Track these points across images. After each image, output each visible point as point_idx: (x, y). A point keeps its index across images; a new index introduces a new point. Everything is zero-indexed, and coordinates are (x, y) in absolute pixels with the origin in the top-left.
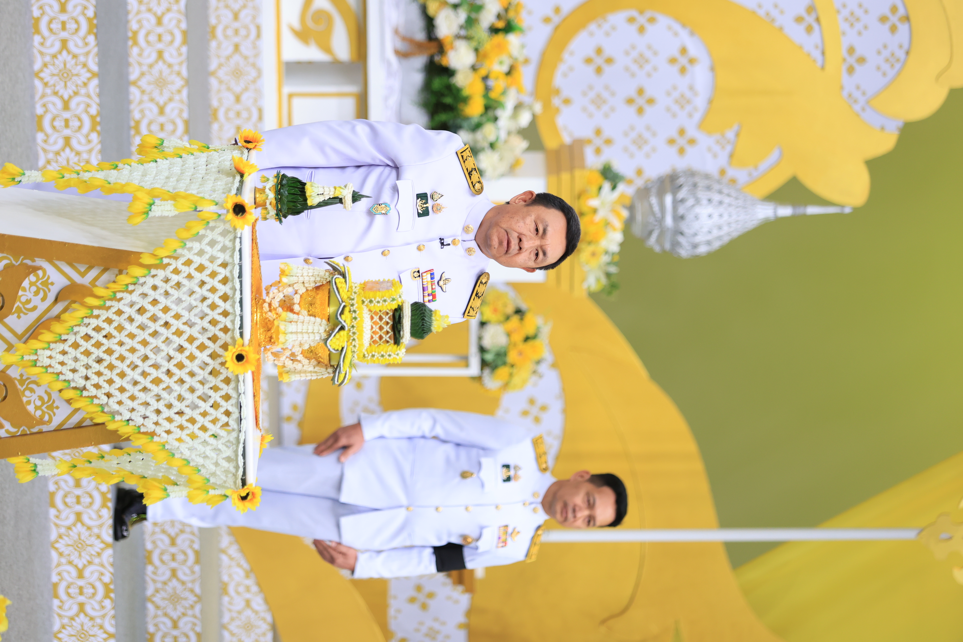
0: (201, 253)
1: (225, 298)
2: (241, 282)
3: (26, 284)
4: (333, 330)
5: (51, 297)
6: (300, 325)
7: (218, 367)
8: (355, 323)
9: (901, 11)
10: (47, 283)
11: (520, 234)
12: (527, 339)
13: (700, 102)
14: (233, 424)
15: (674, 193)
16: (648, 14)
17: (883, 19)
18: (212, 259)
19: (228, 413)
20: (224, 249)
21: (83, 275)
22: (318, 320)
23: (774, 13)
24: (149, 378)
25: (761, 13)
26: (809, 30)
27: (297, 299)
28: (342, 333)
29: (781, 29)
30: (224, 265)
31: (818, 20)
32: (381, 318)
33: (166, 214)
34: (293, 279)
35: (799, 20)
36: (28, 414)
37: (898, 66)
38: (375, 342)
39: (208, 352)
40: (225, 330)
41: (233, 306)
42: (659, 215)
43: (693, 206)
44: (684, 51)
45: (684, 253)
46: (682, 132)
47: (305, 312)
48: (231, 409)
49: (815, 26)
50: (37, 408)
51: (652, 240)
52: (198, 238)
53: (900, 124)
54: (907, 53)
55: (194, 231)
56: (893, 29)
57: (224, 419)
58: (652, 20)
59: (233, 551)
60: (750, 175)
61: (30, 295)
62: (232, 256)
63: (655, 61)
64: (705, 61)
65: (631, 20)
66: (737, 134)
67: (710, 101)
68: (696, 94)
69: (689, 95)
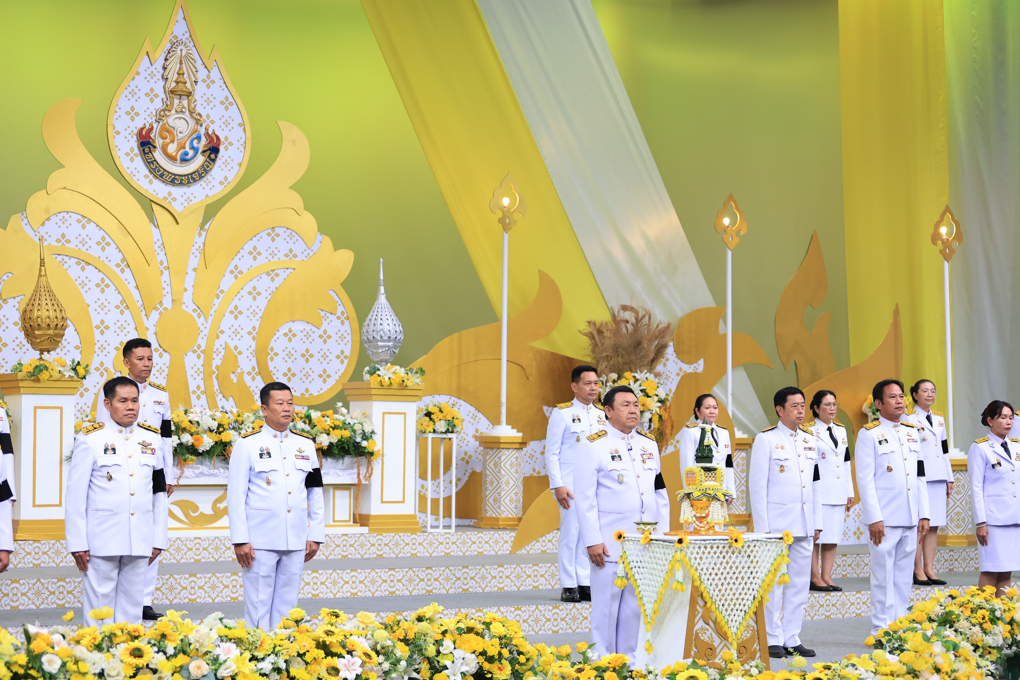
0: (695, 559)
1: (712, 548)
2: (707, 540)
3: (702, 638)
4: (717, 498)
5: (707, 627)
6: (714, 513)
7: (738, 551)
8: (711, 489)
9: (270, 231)
10: (702, 629)
11: (629, 413)
12: (441, 411)
13: (308, 327)
14: (759, 544)
15: (378, 341)
16: (269, 351)
17: (273, 240)
18: (698, 553)
19: (755, 546)
20: (694, 548)
21: (699, 612)
22: (711, 505)
23: (269, 291)
24: (742, 582)
25: (269, 297)
26: (277, 275)
27: (698, 515)
28: (717, 494)
29: (276, 288)
30: (699, 548)
31: (273, 271)
32: (706, 477)
33: (682, 575)
34: (690, 517)
35: (273, 280)
36: (751, 637)
37: (294, 234)
38: (715, 480)
39: (732, 555)
40: (724, 547)
41: (715, 544)
42: (387, 349)
43: (384, 333)
44: (286, 335)
45: (401, 336)
46: (321, 336)
47: (707, 512)
48: (753, 545)
49: (275, 272)
50: (748, 633)
51: (397, 351)
52: (690, 559)
53: (319, 233)
54: (288, 229)
55: (688, 561)
56: (278, 235)
57: (757, 547)
58: (272, 349)
59: (528, 548)
60: (340, 305)
61: (706, 636)
62: (697, 544)
63: (290, 349)
64: (290, 324)
65: (272, 359)
66: (322, 310)
67: (308, 323)
68: (304, 329)
69: (305, 333)
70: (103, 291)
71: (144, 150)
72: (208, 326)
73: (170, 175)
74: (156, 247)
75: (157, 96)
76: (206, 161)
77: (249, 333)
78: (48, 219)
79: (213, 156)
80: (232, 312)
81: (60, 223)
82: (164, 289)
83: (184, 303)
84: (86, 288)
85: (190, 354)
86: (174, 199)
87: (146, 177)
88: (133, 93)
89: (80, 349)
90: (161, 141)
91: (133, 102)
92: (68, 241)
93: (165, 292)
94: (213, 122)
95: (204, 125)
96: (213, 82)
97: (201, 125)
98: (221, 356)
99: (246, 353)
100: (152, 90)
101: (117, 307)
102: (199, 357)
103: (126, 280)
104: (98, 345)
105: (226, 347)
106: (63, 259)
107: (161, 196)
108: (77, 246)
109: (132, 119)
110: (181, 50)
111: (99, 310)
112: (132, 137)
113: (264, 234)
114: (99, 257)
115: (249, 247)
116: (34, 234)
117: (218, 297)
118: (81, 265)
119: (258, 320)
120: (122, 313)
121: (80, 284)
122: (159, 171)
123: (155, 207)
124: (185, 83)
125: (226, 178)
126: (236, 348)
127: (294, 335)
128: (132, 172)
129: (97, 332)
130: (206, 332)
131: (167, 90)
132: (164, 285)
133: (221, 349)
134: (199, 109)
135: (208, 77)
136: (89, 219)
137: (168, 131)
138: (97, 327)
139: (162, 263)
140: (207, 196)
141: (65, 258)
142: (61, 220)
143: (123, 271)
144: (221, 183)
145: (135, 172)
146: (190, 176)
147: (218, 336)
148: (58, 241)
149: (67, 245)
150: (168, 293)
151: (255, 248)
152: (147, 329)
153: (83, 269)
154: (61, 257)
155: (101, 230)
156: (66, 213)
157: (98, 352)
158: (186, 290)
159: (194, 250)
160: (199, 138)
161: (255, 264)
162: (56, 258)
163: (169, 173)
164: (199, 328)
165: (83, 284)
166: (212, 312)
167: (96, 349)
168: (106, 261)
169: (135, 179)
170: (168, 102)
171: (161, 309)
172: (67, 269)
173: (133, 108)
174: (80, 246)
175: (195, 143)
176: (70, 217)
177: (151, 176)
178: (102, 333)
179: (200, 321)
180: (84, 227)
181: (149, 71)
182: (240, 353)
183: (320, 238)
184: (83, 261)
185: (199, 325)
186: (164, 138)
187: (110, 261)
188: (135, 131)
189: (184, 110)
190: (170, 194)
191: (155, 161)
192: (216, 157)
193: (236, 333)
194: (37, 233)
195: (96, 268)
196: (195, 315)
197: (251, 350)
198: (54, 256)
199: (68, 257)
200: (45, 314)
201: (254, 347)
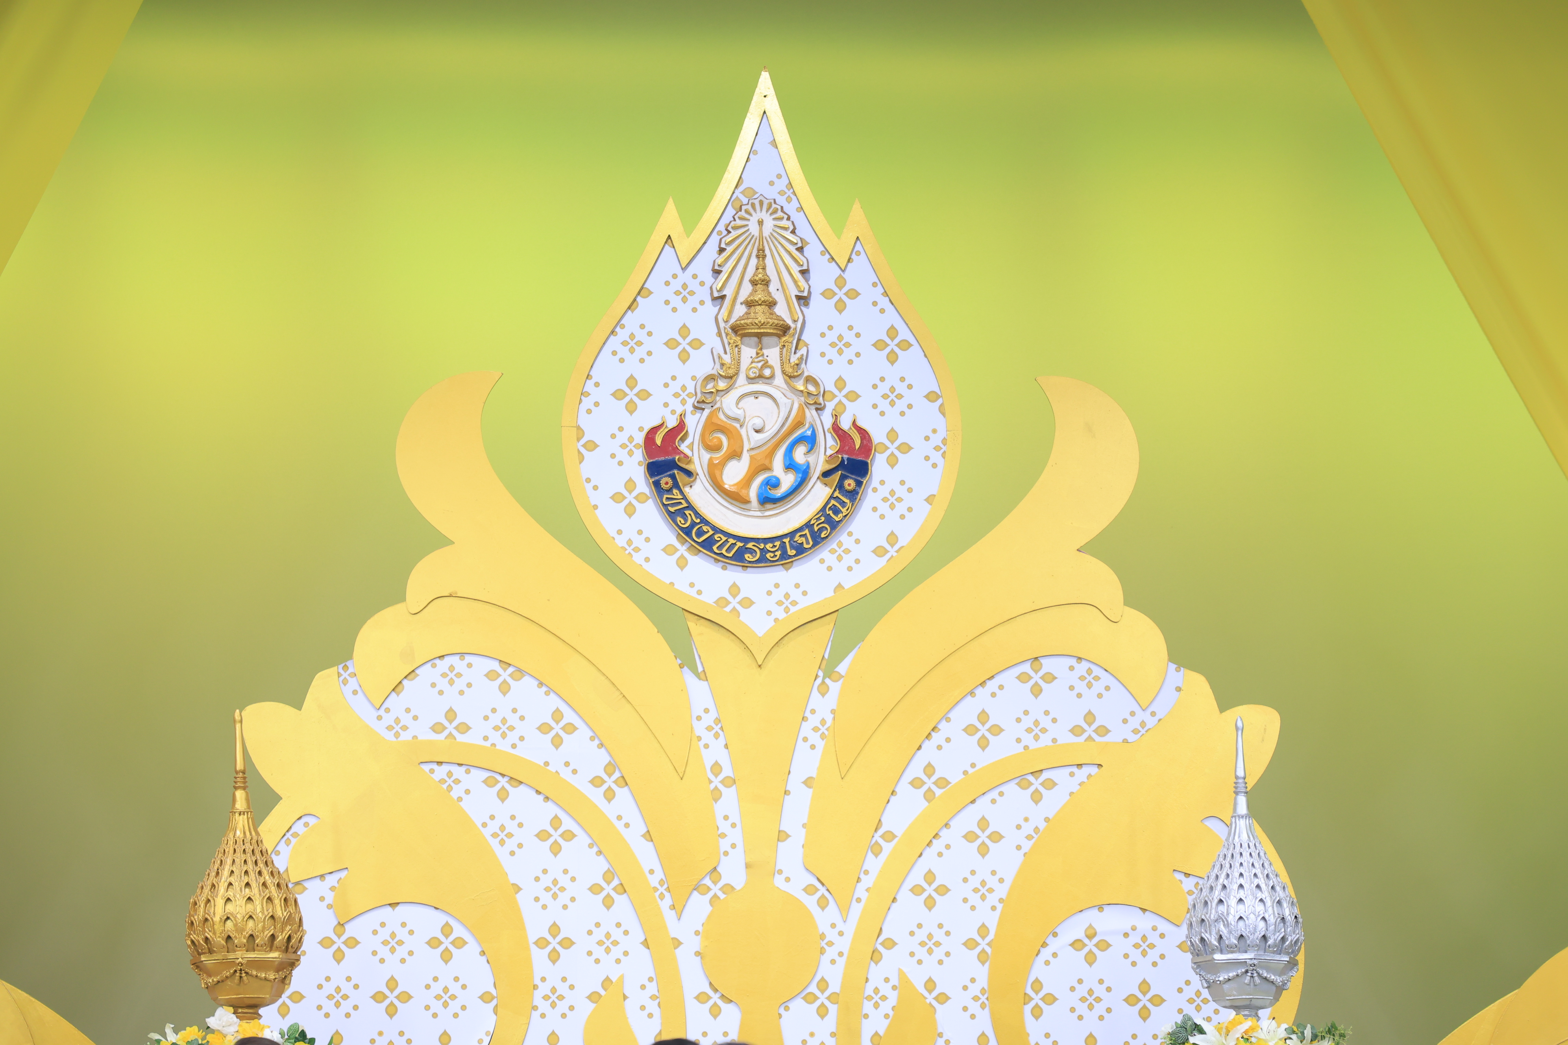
9: (1026, 668)
13: (1145, 923)
15: (1212, 950)
16: (1029, 991)
17: (1036, 691)
23: (1028, 829)
25: (1027, 846)
26: (1050, 784)
29: (1047, 820)
31: (1037, 773)
35: (1037, 798)
37: (1097, 671)
42: (1238, 971)
43: (1227, 925)
44: (1077, 944)
49: (1045, 775)
53: (1173, 667)
54: (1080, 659)
56: (1050, 678)
58: (1037, 986)
63: (1091, 982)
64: (1092, 917)
65: (1037, 1013)
66: (1187, 875)
67: (1144, 910)
68: (1134, 928)
69: (1135, 938)
70: (556, 850)
71: (657, 484)
72: (850, 929)
73: (732, 541)
74: (699, 728)
75: (697, 344)
76: (831, 497)
77: (970, 944)
78: (411, 674)
79: (849, 484)
80: (917, 890)
81: (443, 684)
82: (723, 836)
83: (780, 872)
84: (511, 844)
85: (798, 1004)
86: (748, 603)
87: (669, 550)
88: (633, 344)
89: (494, 1002)
90: (706, 456)
91: (632, 366)
92: (464, 728)
93: (725, 844)
94: (853, 396)
95: (830, 406)
96: (853, 294)
97: (820, 409)
98: (886, 1007)
99: (959, 999)
100: (684, 331)
101: (595, 889)
102: (822, 1012)
103: (619, 818)
104: (544, 989)
105: (903, 985)
106: (450, 774)
107: (709, 598)
108: (486, 738)
109: (631, 408)
110: (761, 223)
111: (546, 898)
112: (631, 453)
113: (1009, 678)
114: (547, 764)
115: (966, 714)
116: (375, 714)
117: (876, 850)
118: (499, 786)
119: (994, 908)
120: (608, 903)
121: (495, 835)
122: (700, 533)
123: (695, 627)
124: (772, 304)
125: (892, 538)
126: (930, 984)
127: (1104, 946)
128: (630, 542)
129: (539, 957)
130: (844, 944)
131: (722, 325)
132: (724, 827)
133: (886, 989)
134: (812, 368)
135: (840, 282)
136: (520, 670)
137: (722, 429)
138: (541, 943)
139: (716, 768)
140: (839, 586)
141: (455, 769)
142: (444, 675)
143: (609, 795)
144: (879, 551)
145: (638, 541)
146: (787, 540)
147: (875, 956)
148: (437, 728)
149: (460, 738)
150: (733, 846)
151: (983, 717)
152: (677, 943)
153: (503, 796)
154: (445, 768)
155: (552, 695)
156: (457, 657)
157: (544, 1006)
158: (783, 836)
159: (806, 729)
160: (811, 441)
161: (984, 759)
162: (432, 771)
163: (729, 535)
164: (822, 936)
165: (503, 835)
166: (860, 891)
167: (538, 1000)
168: (566, 774)
169: (638, 558)
170: (727, 359)
171: (715, 889)
172: (460, 799)
173: (632, 381)
174: (495, 737)
175: (800, 455)
176: (470, 665)
177: (682, 549)
178: (554, 957)
179: (824, 919)
180: (505, 689)
181: (676, 285)
182: (943, 998)
183: (1177, 676)
184: (503, 775)
185: (823, 926)
186: (714, 448)
187: (575, 772)
188: (640, 438)
189: (767, 372)
190: (734, 589)
191: (690, 507)
192: (859, 484)
193: (930, 944)
194: (382, 712)
195: (538, 792)
196: (811, 902)
197: (975, 989)
198: (426, 768)
199: (463, 769)
200: (239, 908)
201: (983, 981)
